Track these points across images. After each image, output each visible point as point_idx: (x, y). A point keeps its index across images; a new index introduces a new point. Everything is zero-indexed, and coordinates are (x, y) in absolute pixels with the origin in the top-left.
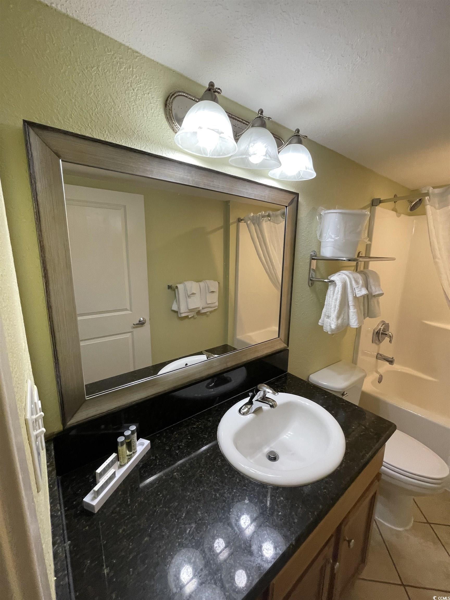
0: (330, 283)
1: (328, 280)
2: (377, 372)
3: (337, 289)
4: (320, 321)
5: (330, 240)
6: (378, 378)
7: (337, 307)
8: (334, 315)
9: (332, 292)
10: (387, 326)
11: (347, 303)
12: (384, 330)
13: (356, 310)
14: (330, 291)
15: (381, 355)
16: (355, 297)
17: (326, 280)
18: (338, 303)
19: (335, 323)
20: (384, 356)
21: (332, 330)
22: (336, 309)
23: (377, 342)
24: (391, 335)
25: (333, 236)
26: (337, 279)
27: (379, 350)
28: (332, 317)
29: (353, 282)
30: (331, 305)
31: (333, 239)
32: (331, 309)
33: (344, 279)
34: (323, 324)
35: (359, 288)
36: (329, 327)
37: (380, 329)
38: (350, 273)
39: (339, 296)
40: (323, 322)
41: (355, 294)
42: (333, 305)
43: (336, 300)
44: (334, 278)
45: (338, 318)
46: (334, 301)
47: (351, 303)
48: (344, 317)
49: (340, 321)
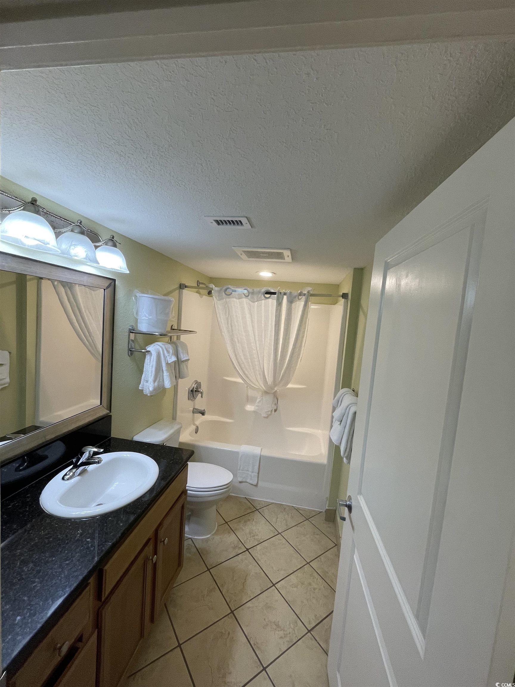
0: (146, 353)
1: (145, 351)
2: (194, 424)
3: (152, 357)
4: (140, 386)
5: (144, 318)
6: (195, 429)
7: (153, 373)
8: (151, 379)
9: (149, 360)
10: (199, 384)
11: (161, 369)
12: (197, 388)
13: (168, 374)
14: (147, 359)
15: (196, 409)
16: (167, 364)
17: (143, 351)
18: (154, 369)
19: (152, 385)
20: (199, 410)
21: (151, 392)
22: (153, 374)
23: (192, 398)
24: (202, 391)
25: (147, 315)
26: (152, 349)
27: (194, 406)
28: (150, 381)
29: (165, 352)
30: (149, 371)
31: (147, 317)
32: (149, 374)
33: (158, 349)
34: (143, 388)
35: (170, 355)
36: (148, 390)
37: (194, 388)
38: (163, 344)
39: (154, 363)
40: (143, 386)
41: (167, 361)
42: (150, 371)
43: (152, 367)
44: (149, 348)
45: (154, 381)
46: (151, 367)
47: (164, 368)
48: (159, 380)
49: (156, 384)
